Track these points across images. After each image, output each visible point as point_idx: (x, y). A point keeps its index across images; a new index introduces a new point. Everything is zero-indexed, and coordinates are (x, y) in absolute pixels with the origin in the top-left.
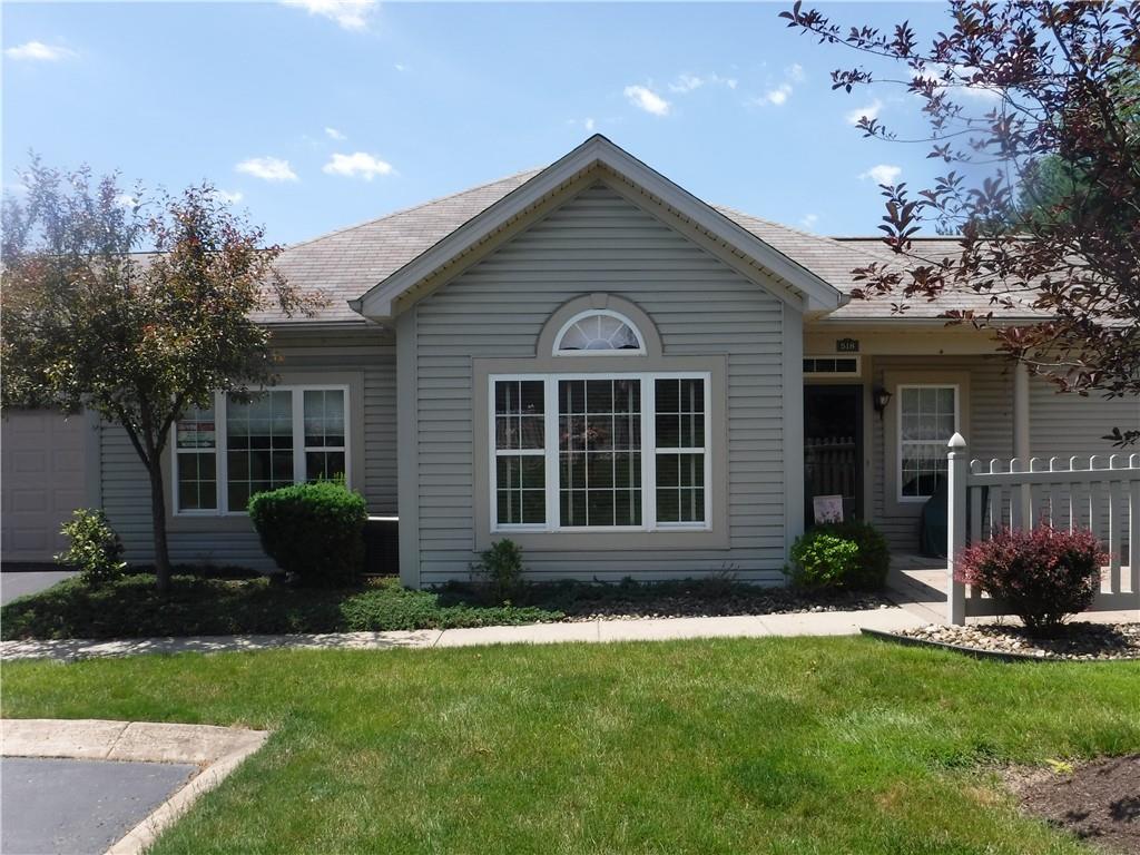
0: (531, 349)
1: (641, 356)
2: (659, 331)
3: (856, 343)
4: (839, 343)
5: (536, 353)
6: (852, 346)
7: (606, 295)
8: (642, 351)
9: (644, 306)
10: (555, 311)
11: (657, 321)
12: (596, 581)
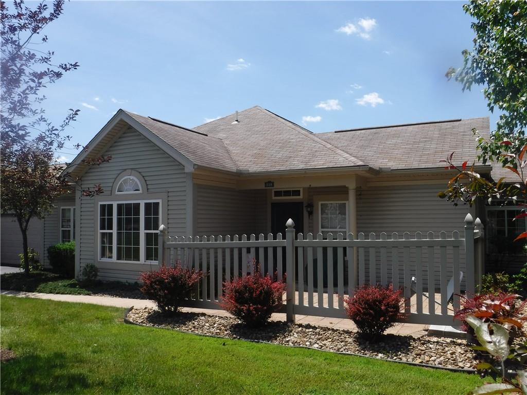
0: (110, 192)
1: (140, 193)
2: (146, 183)
3: (273, 183)
4: (266, 183)
5: (111, 193)
6: (271, 184)
7: (130, 170)
8: (141, 191)
9: (142, 173)
10: (117, 177)
11: (146, 179)
12: (127, 282)
